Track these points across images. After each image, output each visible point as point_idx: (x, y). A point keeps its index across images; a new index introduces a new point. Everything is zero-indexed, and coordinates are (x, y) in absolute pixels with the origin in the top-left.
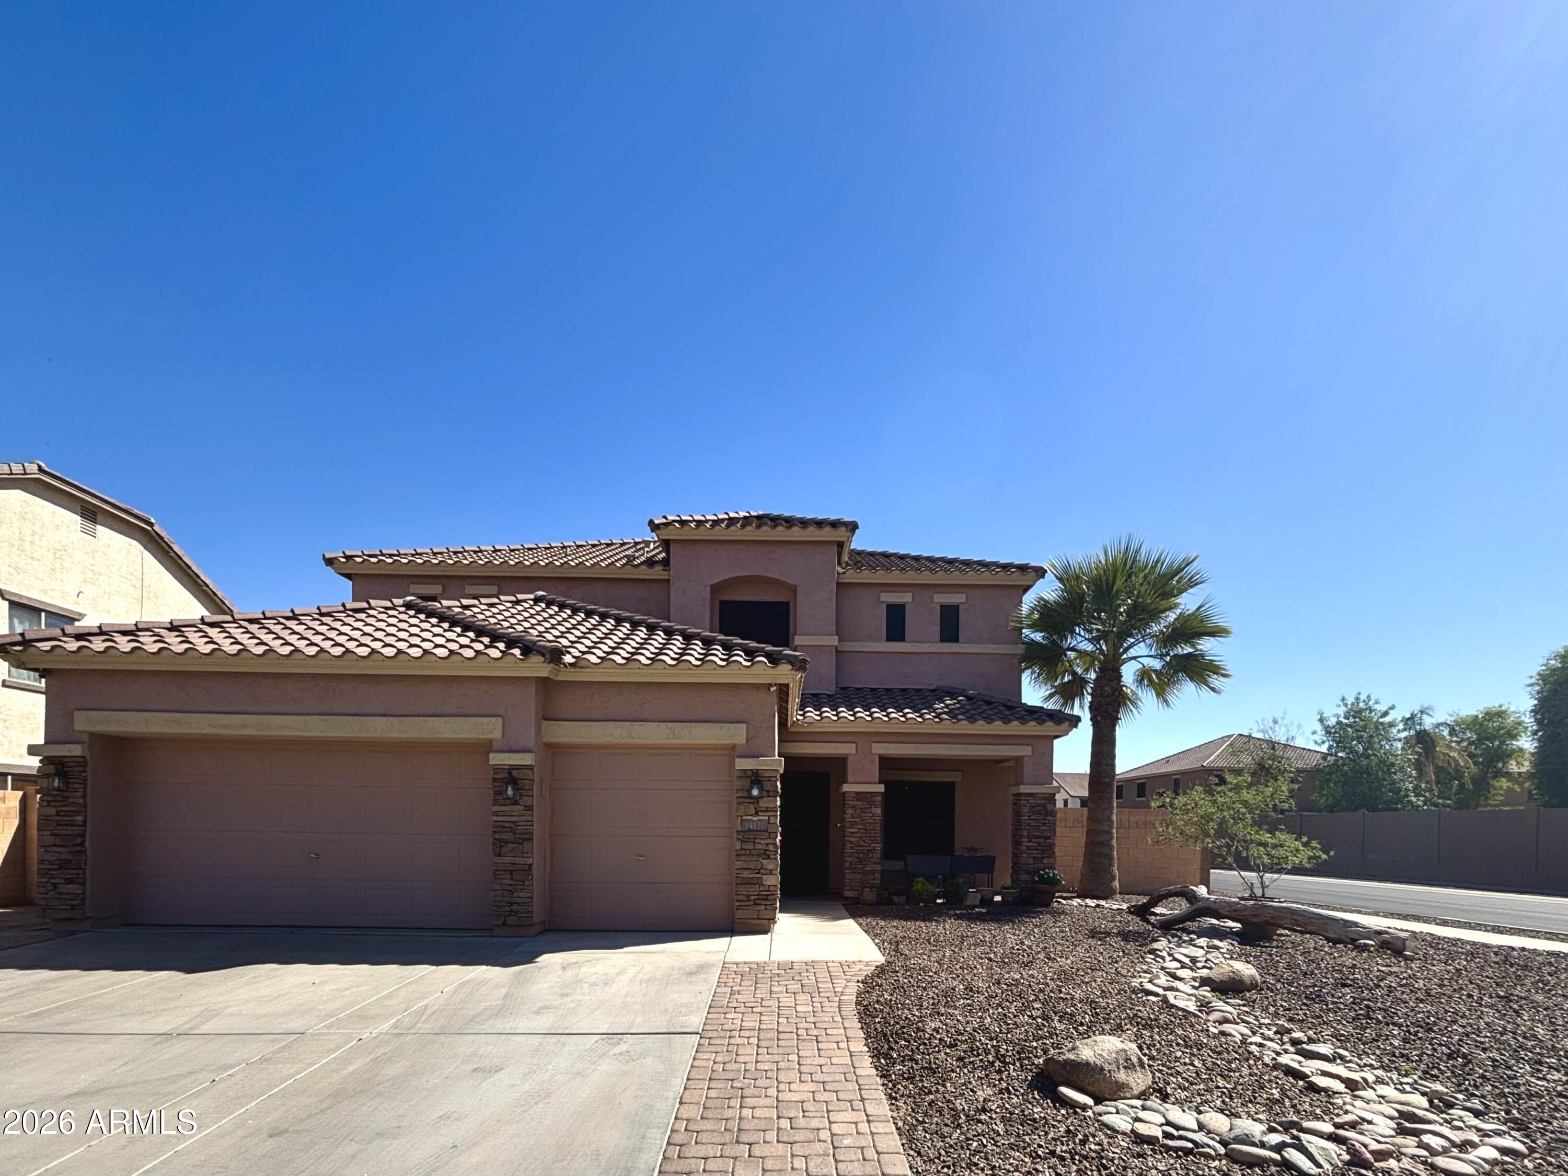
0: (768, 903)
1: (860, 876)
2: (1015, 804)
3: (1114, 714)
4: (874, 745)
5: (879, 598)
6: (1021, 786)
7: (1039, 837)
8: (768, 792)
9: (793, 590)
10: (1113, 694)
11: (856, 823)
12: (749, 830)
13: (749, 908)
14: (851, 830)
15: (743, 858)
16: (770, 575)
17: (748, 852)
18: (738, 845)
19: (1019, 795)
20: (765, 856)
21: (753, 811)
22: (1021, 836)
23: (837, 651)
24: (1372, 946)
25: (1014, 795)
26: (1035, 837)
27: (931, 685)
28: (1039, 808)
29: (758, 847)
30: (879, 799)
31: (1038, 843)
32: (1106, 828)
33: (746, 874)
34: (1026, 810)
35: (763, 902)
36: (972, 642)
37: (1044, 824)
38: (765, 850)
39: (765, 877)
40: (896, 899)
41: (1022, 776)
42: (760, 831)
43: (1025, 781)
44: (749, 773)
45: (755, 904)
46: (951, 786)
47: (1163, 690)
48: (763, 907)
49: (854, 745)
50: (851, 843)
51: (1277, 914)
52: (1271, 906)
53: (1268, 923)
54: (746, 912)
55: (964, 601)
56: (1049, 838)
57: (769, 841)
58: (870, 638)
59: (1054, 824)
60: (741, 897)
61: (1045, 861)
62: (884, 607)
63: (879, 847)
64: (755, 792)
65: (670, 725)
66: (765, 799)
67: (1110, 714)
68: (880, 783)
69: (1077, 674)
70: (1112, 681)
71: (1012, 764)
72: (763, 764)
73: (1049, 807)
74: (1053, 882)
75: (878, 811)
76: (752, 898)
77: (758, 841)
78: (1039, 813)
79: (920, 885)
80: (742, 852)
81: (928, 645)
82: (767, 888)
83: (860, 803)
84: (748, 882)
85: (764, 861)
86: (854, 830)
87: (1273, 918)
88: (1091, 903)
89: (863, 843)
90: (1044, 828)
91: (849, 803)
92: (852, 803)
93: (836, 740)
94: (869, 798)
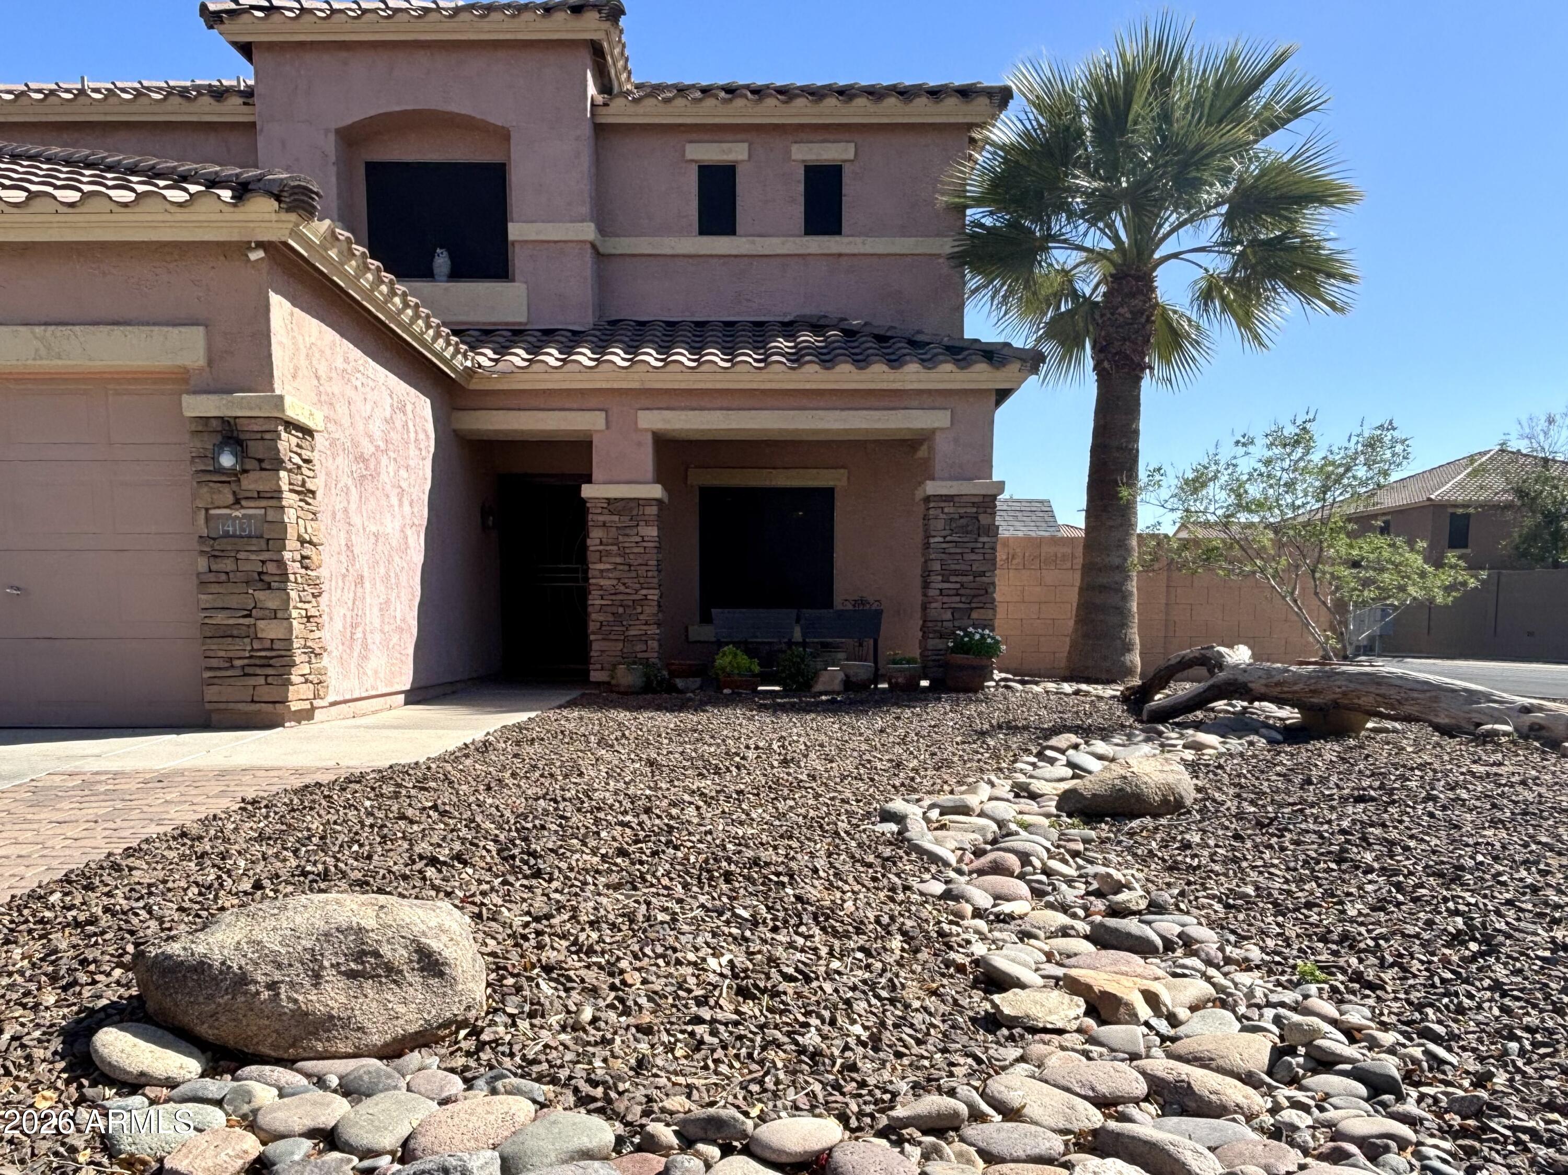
0: (270, 671)
1: (621, 645)
2: (924, 517)
3: (1136, 359)
4: (640, 413)
5: (684, 155)
6: (931, 483)
7: (964, 574)
8: (260, 461)
9: (504, 135)
11: (609, 554)
12: (227, 535)
13: (231, 681)
14: (600, 566)
15: (215, 588)
16: (453, 108)
17: (223, 577)
18: (202, 564)
19: (927, 498)
20: (260, 585)
21: (230, 499)
22: (932, 573)
23: (598, 254)
24: (1506, 734)
25: (923, 501)
26: (956, 573)
27: (785, 315)
28: (963, 521)
29: (243, 566)
30: (653, 510)
31: (962, 585)
32: (1117, 561)
33: (220, 618)
34: (940, 524)
35: (258, 671)
36: (867, 233)
37: (973, 551)
38: (260, 573)
39: (261, 624)
40: (680, 683)
41: (932, 466)
42: (249, 537)
43: (937, 474)
44: (214, 423)
45: (245, 675)
46: (828, 494)
47: (1248, 315)
48: (261, 680)
49: (603, 414)
50: (601, 588)
51: (1352, 686)
52: (1344, 673)
53: (1336, 704)
54: (230, 689)
55: (851, 155)
56: (983, 574)
57: (265, 556)
58: (664, 230)
59: (994, 549)
60: (214, 663)
61: (974, 615)
62: (694, 170)
63: (654, 595)
64: (227, 460)
65: (38, 330)
66: (253, 475)
67: (1127, 357)
68: (658, 481)
70: (1133, 295)
72: (240, 404)
73: (984, 519)
74: (986, 650)
75: (652, 532)
76: (238, 663)
77: (242, 555)
78: (964, 530)
79: (728, 659)
80: (211, 577)
81: (779, 240)
82: (268, 644)
83: (616, 518)
84: (226, 634)
85: (260, 595)
86: (608, 566)
87: (1345, 694)
88: (1067, 688)
89: (622, 588)
90: (973, 557)
91: (595, 517)
92: (601, 518)
93: (567, 406)
94: (631, 509)
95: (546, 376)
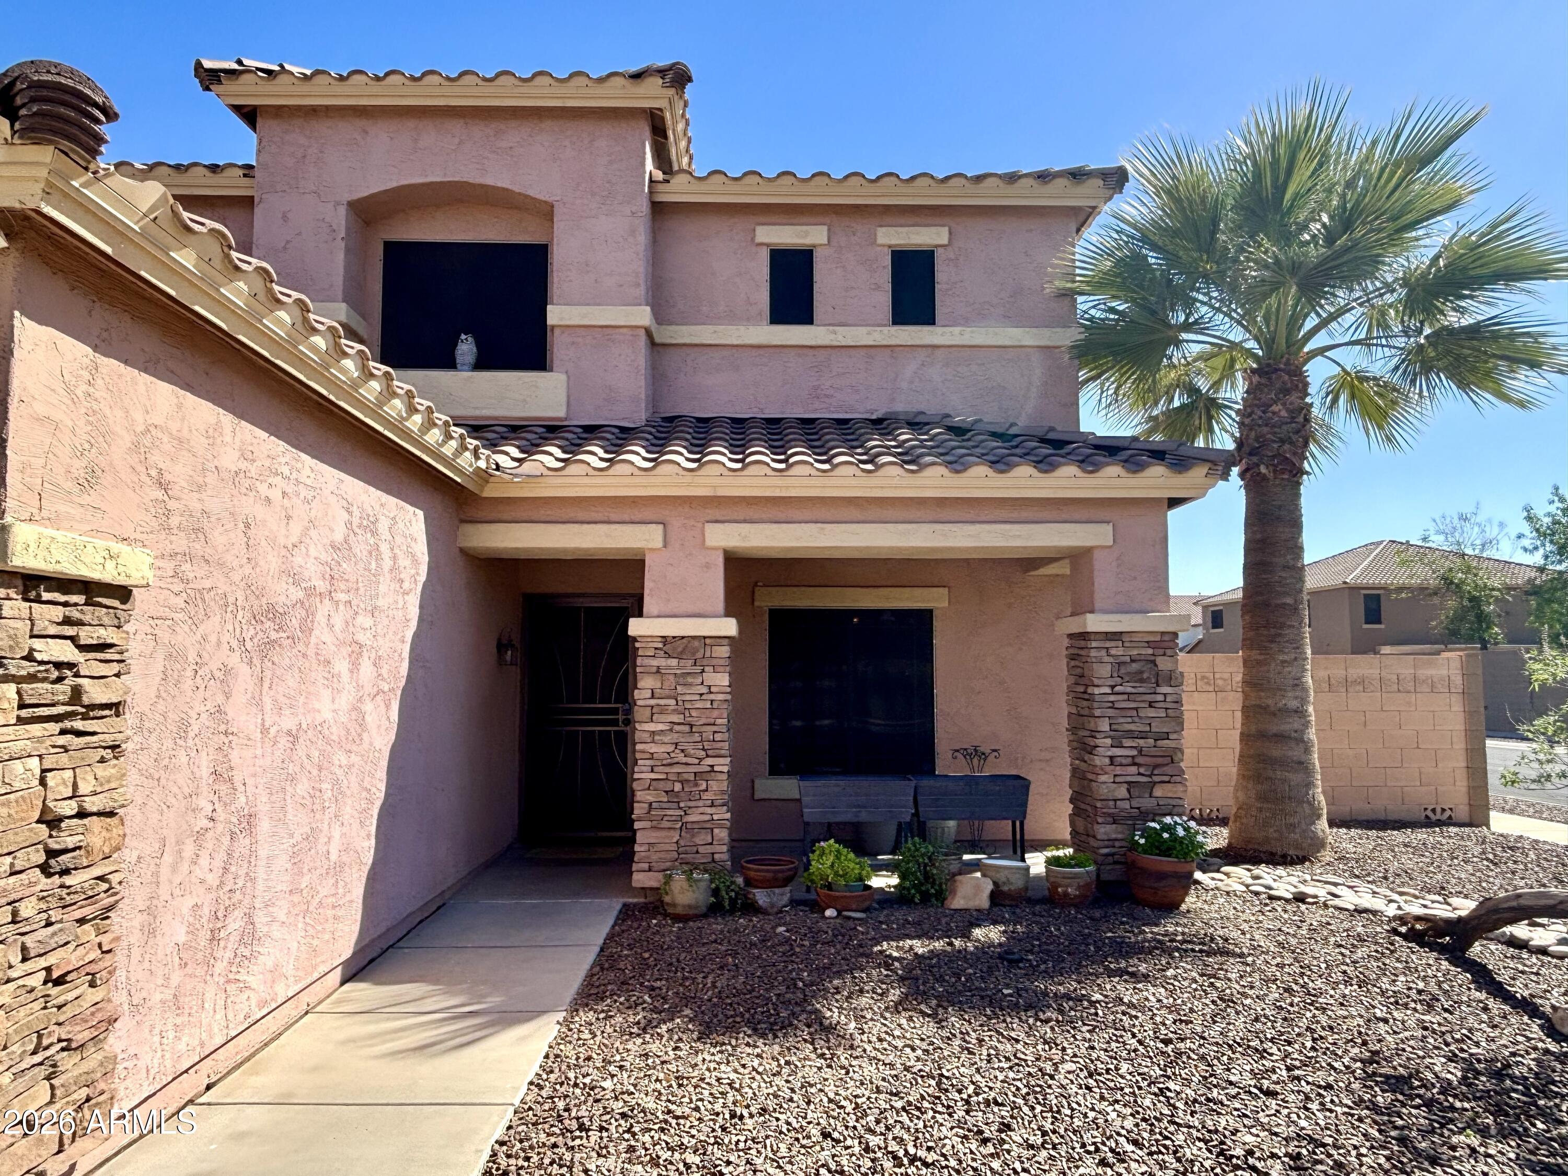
1: (676, 835)
2: (1072, 657)
4: (711, 526)
5: (754, 237)
6: (1089, 616)
7: (1143, 735)
9: (546, 212)
10: (1293, 420)
11: (663, 710)
14: (652, 727)
16: (489, 181)
19: (1084, 636)
22: (1094, 733)
23: (653, 343)
25: (1071, 636)
26: (1131, 735)
27: (873, 411)
28: (1136, 666)
30: (724, 651)
31: (1140, 750)
34: (1104, 671)
36: (966, 321)
37: (1151, 705)
41: (1092, 594)
43: (1098, 605)
46: (924, 618)
49: (661, 527)
50: (652, 756)
55: (944, 240)
56: (1166, 736)
58: (732, 317)
59: (1178, 702)
61: (1158, 792)
62: (765, 254)
63: (723, 765)
68: (728, 614)
69: (1198, 391)
71: (1063, 568)
73: (1163, 663)
75: (722, 680)
78: (1138, 678)
81: (863, 330)
83: (674, 662)
86: (661, 727)
89: (681, 758)
90: (1152, 713)
91: (647, 661)
92: (655, 662)
93: (613, 517)
94: (696, 650)
95: (587, 480)
